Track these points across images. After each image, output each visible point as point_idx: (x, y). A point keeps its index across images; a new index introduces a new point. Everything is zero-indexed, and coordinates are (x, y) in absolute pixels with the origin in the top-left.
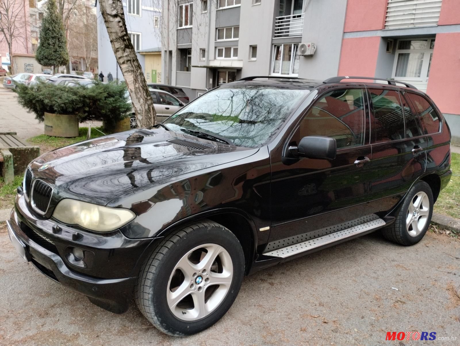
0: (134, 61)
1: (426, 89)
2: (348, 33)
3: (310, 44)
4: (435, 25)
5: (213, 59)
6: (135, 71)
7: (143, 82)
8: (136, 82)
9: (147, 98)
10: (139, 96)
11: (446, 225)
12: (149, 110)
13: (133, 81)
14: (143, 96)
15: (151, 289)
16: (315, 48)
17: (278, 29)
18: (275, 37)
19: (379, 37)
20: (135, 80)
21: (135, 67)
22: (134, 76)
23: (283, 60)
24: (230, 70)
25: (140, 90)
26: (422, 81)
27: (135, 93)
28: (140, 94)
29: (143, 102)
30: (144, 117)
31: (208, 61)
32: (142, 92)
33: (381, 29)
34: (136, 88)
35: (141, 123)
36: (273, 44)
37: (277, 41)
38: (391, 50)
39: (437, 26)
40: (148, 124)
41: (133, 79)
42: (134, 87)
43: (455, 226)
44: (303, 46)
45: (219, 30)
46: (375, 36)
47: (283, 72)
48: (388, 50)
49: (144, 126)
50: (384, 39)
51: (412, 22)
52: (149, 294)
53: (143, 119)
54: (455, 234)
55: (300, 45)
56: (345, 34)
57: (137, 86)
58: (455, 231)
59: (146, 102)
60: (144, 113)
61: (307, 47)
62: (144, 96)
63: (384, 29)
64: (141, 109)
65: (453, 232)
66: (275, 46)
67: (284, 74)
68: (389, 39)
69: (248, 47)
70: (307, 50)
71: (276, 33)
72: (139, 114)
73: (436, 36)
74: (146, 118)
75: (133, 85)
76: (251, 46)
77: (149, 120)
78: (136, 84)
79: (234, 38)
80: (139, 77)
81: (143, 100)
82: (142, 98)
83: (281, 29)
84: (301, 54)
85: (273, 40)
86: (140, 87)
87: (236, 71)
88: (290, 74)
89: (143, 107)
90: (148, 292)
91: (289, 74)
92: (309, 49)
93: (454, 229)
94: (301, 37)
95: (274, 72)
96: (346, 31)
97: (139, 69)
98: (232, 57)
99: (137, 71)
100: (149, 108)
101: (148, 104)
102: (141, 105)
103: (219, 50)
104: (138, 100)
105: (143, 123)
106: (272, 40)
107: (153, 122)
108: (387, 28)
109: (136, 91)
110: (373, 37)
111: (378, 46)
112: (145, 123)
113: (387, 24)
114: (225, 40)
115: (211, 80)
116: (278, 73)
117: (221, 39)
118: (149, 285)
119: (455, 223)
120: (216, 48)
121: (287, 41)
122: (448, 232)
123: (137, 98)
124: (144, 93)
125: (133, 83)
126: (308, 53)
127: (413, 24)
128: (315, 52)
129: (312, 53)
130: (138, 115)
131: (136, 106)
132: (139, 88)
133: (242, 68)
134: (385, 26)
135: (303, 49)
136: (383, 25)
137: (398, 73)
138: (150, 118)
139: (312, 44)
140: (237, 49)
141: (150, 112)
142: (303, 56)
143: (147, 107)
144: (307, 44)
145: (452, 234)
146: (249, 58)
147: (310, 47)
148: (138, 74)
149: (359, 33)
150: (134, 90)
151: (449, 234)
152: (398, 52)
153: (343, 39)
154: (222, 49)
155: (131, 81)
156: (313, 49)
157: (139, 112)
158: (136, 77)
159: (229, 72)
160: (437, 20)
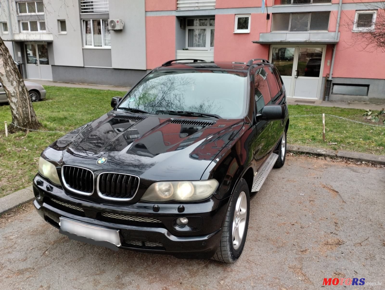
0: (2, 45)
1: (213, 56)
2: (149, 12)
3: (118, 20)
4: (213, 8)
5: (18, 33)
6: (4, 55)
7: (13, 65)
8: (6, 66)
9: (19, 81)
10: (11, 79)
11: (289, 150)
12: (23, 92)
13: (3, 65)
14: (15, 78)
15: (228, 233)
16: (123, 23)
17: (84, 6)
18: (82, 12)
19: (174, 16)
20: (5, 63)
21: (4, 51)
22: (4, 59)
23: (94, 34)
24: (39, 43)
25: (11, 73)
26: (207, 50)
27: (7, 76)
28: (12, 77)
29: (17, 85)
30: (19, 99)
31: (13, 34)
32: (14, 75)
33: (175, 10)
34: (7, 72)
35: (16, 106)
36: (81, 19)
37: (85, 16)
38: (183, 27)
39: (215, 9)
40: (24, 105)
41: (2, 62)
42: (4, 71)
43: (294, 149)
44: (112, 22)
45: (19, 4)
46: (171, 15)
47: (96, 44)
48: (181, 27)
49: (20, 108)
50: (178, 18)
51: (197, 5)
52: (227, 237)
53: (18, 101)
54: (295, 154)
55: (109, 21)
56: (147, 12)
57: (8, 69)
58: (295, 152)
59: (19, 85)
60: (18, 95)
61: (116, 23)
62: (17, 79)
63: (177, 10)
64: (15, 92)
65: (294, 153)
66: (84, 21)
67: (97, 46)
68: (181, 18)
69: (56, 21)
70: (117, 25)
71: (82, 9)
72: (12, 96)
73: (215, 16)
74: (21, 100)
75: (3, 68)
76: (58, 20)
77: (24, 102)
78: (6, 68)
79: (38, 12)
80: (9, 60)
81: (16, 82)
82: (14, 80)
83: (87, 6)
84: (112, 29)
85: (82, 16)
86: (12, 70)
87: (46, 44)
88: (103, 46)
89: (17, 89)
90: (226, 236)
91: (101, 46)
92: (118, 25)
93: (295, 151)
94: (108, 14)
95: (86, 45)
96: (147, 10)
97: (7, 52)
98: (39, 31)
99: (6, 54)
100: (23, 90)
101: (21, 86)
102: (14, 88)
103: (23, 23)
104: (10, 83)
105: (19, 105)
106: (80, 15)
107: (29, 103)
108: (179, 9)
109: (7, 75)
110: (170, 16)
111: (174, 23)
112: (21, 105)
113: (178, 6)
114: (28, 14)
115: (19, 54)
116: (91, 45)
117: (23, 13)
118: (226, 231)
119: (293, 147)
120: (19, 21)
121: (95, 17)
122: (292, 154)
123: (9, 81)
124: (16, 75)
125: (3, 67)
126: (117, 28)
127: (197, 6)
128: (124, 27)
129: (121, 28)
130: (12, 98)
131: (8, 90)
132: (10, 71)
133: (52, 41)
134: (177, 7)
135: (112, 24)
136: (176, 6)
137: (189, 45)
138: (26, 100)
139: (120, 20)
140: (44, 23)
141: (25, 93)
142: (113, 30)
143: (21, 89)
144: (115, 20)
145: (294, 155)
146: (59, 32)
147: (119, 23)
148: (7, 57)
149: (158, 13)
150: (5, 73)
151: (293, 155)
152: (188, 28)
153: (146, 17)
154: (27, 23)
155: (1, 64)
156: (122, 25)
157: (13, 94)
158: (6, 60)
159: (38, 45)
160: (214, 4)
